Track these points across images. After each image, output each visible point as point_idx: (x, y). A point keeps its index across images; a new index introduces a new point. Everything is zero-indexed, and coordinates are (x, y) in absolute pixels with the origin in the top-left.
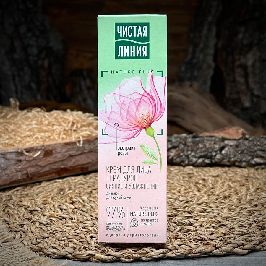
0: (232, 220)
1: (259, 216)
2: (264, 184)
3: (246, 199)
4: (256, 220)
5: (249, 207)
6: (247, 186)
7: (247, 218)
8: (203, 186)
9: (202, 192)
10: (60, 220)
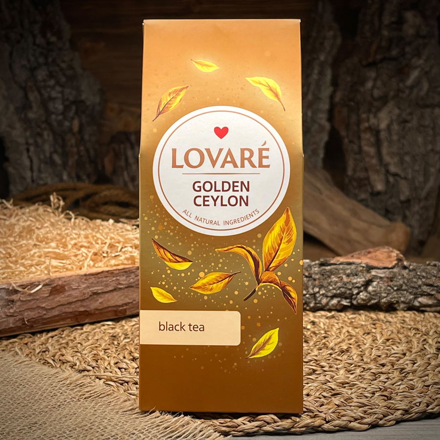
0: (350, 386)
1: (386, 380)
2: (398, 333)
3: (371, 355)
4: (381, 387)
5: (374, 367)
6: (374, 334)
7: (370, 383)
8: (312, 334)
9: (311, 343)
10: (121, 386)
